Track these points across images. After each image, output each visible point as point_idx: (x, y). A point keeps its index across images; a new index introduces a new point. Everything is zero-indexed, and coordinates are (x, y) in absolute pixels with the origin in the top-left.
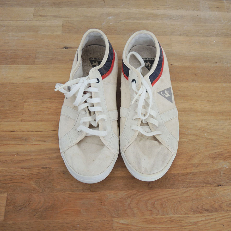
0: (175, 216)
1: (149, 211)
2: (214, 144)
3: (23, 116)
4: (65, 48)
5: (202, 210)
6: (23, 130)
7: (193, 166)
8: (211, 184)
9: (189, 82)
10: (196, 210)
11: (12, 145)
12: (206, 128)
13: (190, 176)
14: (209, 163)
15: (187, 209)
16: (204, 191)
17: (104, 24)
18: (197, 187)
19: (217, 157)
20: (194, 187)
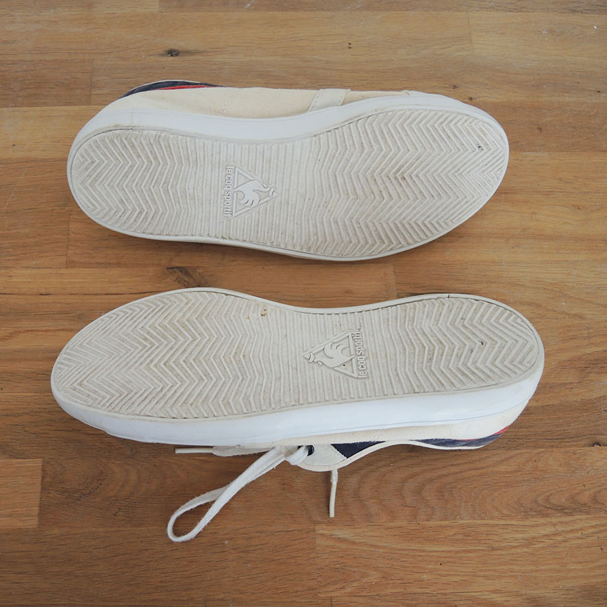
0: (475, 521)
1: (407, 508)
2: (586, 331)
3: (70, 252)
4: (172, 53)
5: (547, 508)
6: (73, 292)
8: (574, 441)
9: (521, 150)
10: (531, 509)
11: (46, 331)
12: (565, 285)
14: (571, 383)
15: (508, 505)
16: (553, 459)
18: (535, 447)
19: (592, 366)
20: (528, 447)
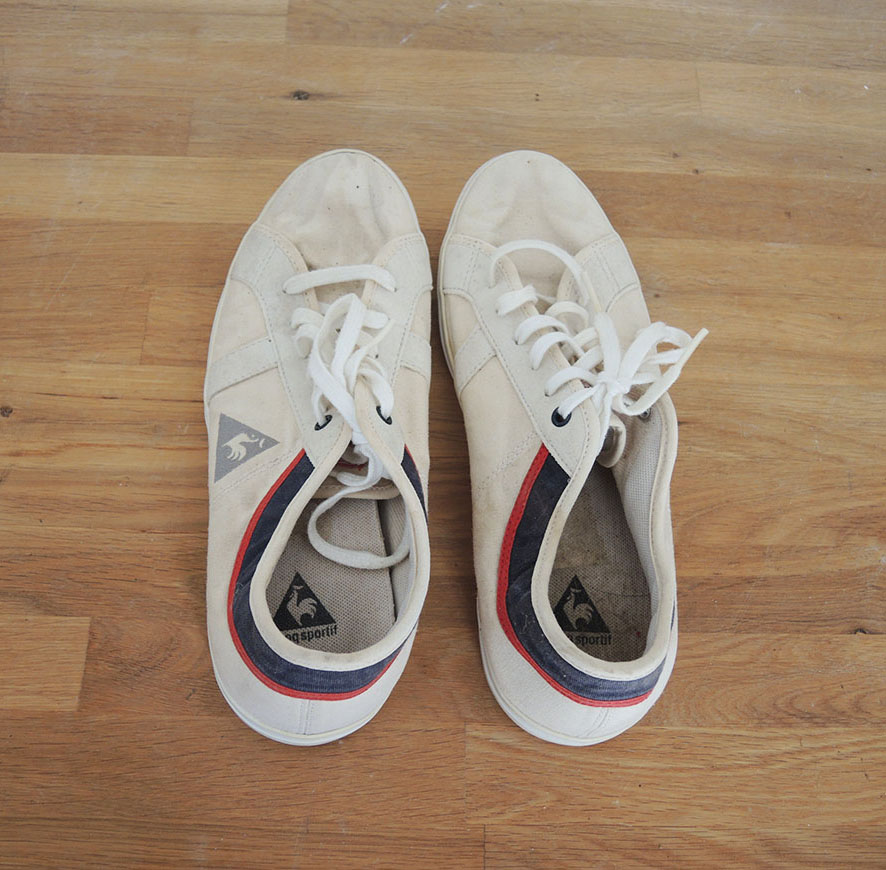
0: (690, 729)
2: (847, 480)
3: (147, 343)
4: (299, 95)
5: (788, 715)
6: (148, 396)
7: (764, 554)
8: (830, 626)
9: (762, 241)
10: (768, 715)
11: (108, 446)
12: (818, 418)
13: (751, 590)
14: (826, 547)
15: (736, 708)
16: (799, 649)
17: (444, 7)
18: (775, 631)
19: (855, 526)
20: (764, 631)
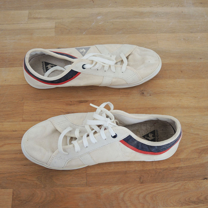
1: (141, 204)
2: (200, 139)
3: (23, 116)
5: (189, 202)
6: (24, 130)
7: (181, 161)
8: (198, 178)
9: (175, 79)
10: (184, 203)
11: (15, 144)
12: (192, 124)
13: (178, 170)
14: (196, 158)
15: (176, 201)
16: (191, 185)
17: (93, 24)
18: (184, 181)
19: (203, 151)
20: (182, 181)
